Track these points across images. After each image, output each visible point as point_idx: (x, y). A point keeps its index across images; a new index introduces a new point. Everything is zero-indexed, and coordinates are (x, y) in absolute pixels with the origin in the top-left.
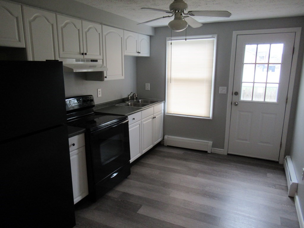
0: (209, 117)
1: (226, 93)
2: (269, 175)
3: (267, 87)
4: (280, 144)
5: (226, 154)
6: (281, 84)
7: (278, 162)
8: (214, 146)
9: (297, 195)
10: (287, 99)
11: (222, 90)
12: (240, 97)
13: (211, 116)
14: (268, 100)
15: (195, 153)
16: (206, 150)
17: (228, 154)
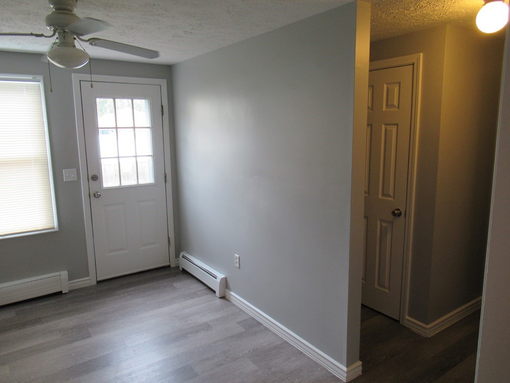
0: (54, 228)
1: (77, 179)
2: (177, 285)
3: (138, 162)
4: (167, 240)
5: (95, 283)
6: (155, 156)
7: (169, 266)
8: (71, 277)
9: (230, 290)
10: (165, 177)
11: (68, 175)
12: (101, 182)
13: (56, 224)
14: (142, 182)
15: (42, 304)
16: (60, 290)
17: (99, 282)
